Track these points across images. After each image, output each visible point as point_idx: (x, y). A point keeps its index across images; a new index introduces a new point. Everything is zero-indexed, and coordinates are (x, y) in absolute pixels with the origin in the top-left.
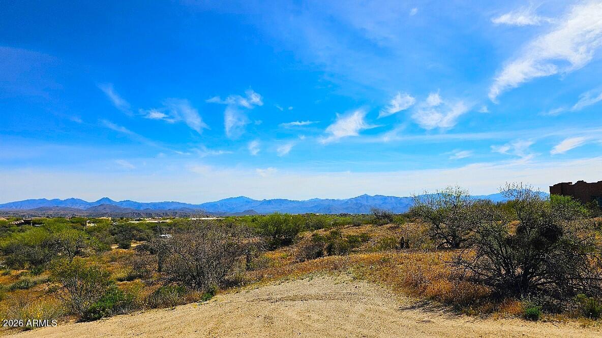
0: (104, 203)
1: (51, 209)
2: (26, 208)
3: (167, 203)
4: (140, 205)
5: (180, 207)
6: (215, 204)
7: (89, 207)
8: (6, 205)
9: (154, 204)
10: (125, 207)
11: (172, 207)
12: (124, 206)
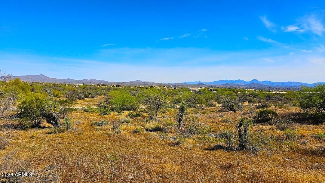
0: (254, 82)
1: (229, 85)
4: (274, 83)
5: (298, 85)
7: (247, 84)
9: (282, 83)
11: (293, 85)
12: (264, 84)
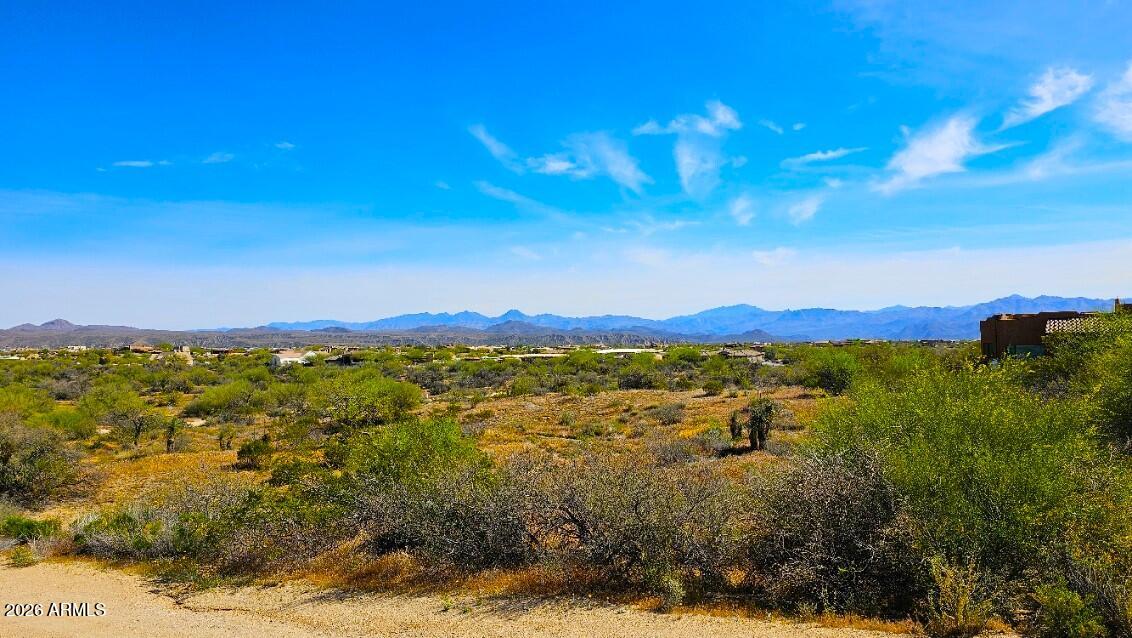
0: (512, 320)
1: (434, 329)
2: (404, 327)
3: (609, 317)
4: (568, 321)
6: (691, 320)
7: (491, 325)
8: (377, 324)
9: (591, 320)
10: (544, 326)
12: (543, 324)
